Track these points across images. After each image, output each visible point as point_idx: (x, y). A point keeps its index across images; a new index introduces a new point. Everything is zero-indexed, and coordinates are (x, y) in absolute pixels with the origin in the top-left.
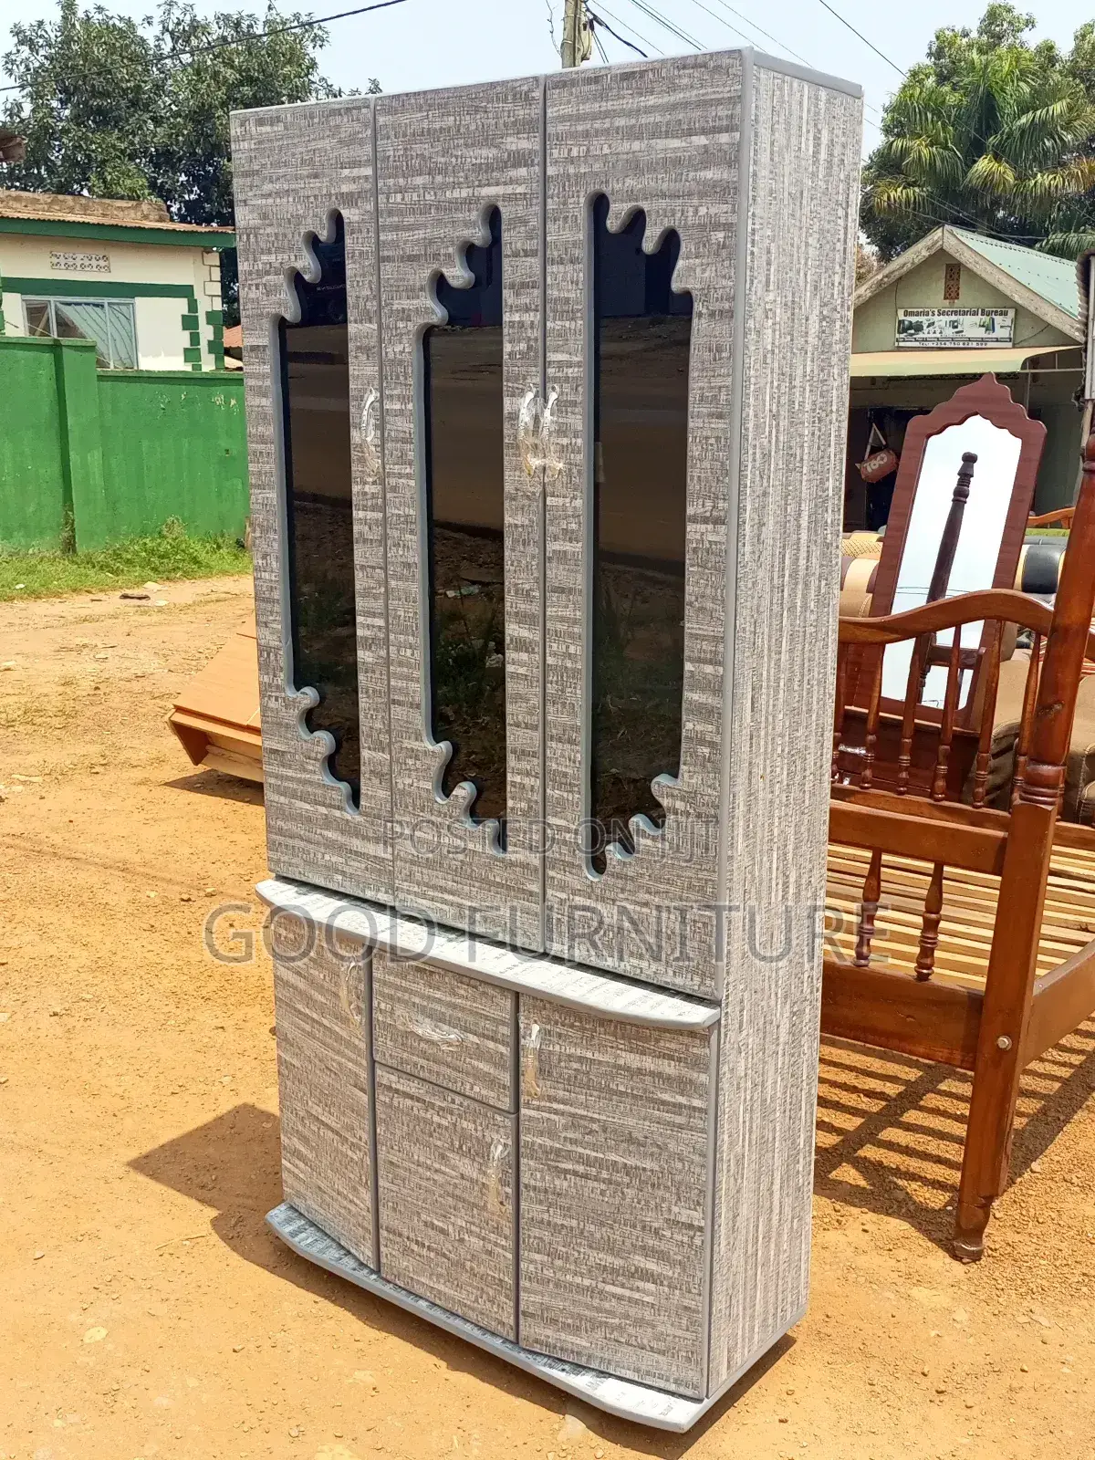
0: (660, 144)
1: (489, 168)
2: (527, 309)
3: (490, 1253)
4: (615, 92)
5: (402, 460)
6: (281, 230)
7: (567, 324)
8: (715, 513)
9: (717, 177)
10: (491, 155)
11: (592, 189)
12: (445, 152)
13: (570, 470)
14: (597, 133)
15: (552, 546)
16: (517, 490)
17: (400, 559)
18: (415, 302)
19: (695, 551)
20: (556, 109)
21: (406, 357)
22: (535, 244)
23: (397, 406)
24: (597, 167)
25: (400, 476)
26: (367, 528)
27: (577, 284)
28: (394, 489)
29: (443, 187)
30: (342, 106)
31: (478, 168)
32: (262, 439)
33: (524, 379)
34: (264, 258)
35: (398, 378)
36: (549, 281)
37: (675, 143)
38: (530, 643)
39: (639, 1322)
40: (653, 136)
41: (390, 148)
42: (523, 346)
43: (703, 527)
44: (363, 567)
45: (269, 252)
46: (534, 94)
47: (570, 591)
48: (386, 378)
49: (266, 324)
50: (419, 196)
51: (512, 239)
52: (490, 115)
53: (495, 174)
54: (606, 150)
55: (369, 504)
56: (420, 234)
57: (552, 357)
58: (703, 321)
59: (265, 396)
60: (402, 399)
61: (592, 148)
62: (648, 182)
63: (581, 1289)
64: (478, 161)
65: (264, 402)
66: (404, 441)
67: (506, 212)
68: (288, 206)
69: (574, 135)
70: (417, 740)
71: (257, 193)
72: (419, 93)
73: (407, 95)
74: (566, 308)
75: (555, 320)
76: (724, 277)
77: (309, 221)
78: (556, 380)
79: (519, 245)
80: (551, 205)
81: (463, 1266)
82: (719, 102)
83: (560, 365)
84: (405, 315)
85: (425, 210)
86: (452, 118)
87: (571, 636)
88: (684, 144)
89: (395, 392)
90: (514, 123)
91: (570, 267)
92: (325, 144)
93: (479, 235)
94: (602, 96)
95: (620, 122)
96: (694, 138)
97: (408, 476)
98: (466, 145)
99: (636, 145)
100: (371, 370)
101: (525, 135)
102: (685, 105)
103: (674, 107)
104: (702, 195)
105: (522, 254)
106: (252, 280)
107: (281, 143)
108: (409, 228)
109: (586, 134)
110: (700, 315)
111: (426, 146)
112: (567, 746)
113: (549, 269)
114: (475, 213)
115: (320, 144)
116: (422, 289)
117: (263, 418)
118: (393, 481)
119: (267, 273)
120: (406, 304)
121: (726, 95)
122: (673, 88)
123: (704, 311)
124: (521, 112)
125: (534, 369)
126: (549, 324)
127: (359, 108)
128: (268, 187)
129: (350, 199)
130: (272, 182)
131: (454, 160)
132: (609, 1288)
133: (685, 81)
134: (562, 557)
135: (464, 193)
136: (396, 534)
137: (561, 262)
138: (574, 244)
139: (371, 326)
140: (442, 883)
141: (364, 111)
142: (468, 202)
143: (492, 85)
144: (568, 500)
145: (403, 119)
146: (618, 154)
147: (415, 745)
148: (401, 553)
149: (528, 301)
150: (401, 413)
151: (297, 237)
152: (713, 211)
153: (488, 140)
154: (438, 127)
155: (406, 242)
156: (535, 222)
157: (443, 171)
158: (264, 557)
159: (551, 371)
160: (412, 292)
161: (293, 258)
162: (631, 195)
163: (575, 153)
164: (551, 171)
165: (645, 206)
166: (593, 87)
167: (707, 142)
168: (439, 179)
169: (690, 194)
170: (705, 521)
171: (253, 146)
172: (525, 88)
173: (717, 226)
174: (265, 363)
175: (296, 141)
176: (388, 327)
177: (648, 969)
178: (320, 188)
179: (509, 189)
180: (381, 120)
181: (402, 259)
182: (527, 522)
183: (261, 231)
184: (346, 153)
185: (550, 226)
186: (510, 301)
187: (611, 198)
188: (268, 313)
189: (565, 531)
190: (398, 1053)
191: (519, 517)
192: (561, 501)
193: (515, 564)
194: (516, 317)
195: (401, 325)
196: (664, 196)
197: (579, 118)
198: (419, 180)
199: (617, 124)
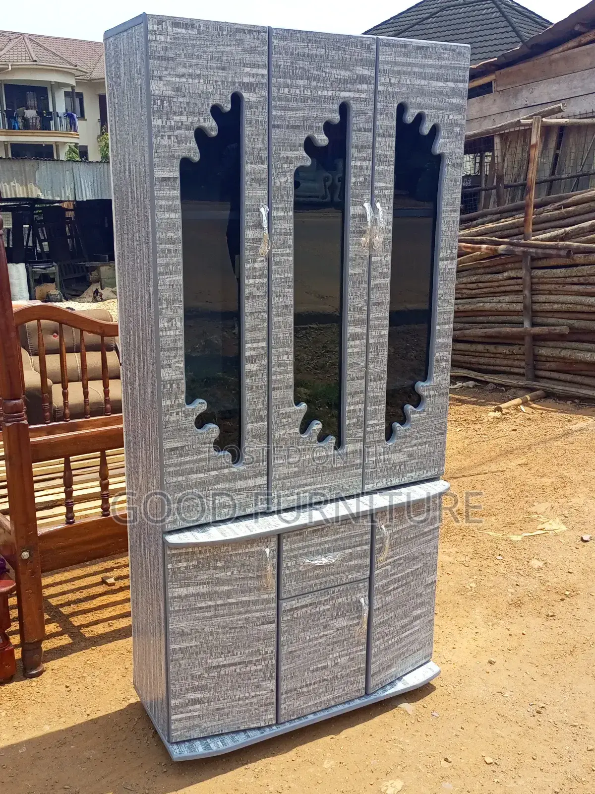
0: (434, 83)
1: (345, 81)
2: (365, 159)
3: (352, 659)
4: (414, 54)
5: (284, 245)
6: (192, 101)
7: (386, 168)
8: (451, 255)
9: (458, 102)
10: (346, 75)
11: (400, 101)
12: (319, 69)
13: (385, 242)
14: (405, 73)
15: (373, 282)
16: (356, 255)
17: (280, 304)
18: (295, 153)
19: (443, 273)
20: (384, 57)
21: (287, 185)
22: (370, 125)
23: (282, 214)
24: (403, 90)
25: (282, 255)
26: (255, 289)
27: (391, 148)
28: (277, 263)
29: (316, 88)
30: (245, 28)
31: (339, 81)
32: (171, 241)
33: (362, 195)
34: (177, 118)
35: (282, 197)
36: (377, 145)
37: (440, 84)
38: (361, 334)
39: (413, 642)
40: (431, 79)
41: (281, 60)
42: (362, 179)
43: (446, 262)
44: (252, 313)
45: (181, 114)
46: (372, 47)
47: (383, 303)
48: (274, 198)
49: (177, 163)
50: (300, 91)
51: (356, 122)
52: (347, 53)
53: (349, 85)
54: (408, 82)
55: (258, 274)
56: (300, 114)
57: (377, 184)
58: (449, 168)
59: (174, 211)
60: (284, 209)
61: (401, 80)
62: (427, 101)
63: (393, 644)
64: (339, 77)
65: (173, 215)
66: (285, 234)
67: (354, 107)
68: (200, 85)
69: (393, 72)
70: (289, 407)
71: (172, 73)
72: (303, 32)
73: (294, 31)
74: (385, 159)
75: (379, 165)
76: (459, 148)
77: (217, 97)
78: (379, 196)
79: (361, 125)
80: (379, 106)
81: (337, 678)
82: (460, 68)
83: (381, 189)
84: (288, 160)
85: (304, 100)
86: (323, 50)
87: (383, 326)
88: (444, 85)
89: (280, 206)
90: (361, 60)
91: (388, 139)
92: (232, 49)
93: (336, 118)
94: (407, 55)
95: (416, 70)
96: (449, 83)
97: (288, 255)
98: (332, 67)
99: (423, 82)
100: (262, 193)
101: (367, 67)
102: (446, 67)
103: (441, 67)
104: (451, 110)
105: (363, 130)
106: (164, 132)
107: (194, 42)
108: (294, 109)
109: (399, 72)
110: (448, 165)
111: (306, 63)
112: (379, 382)
113: (377, 139)
114: (336, 105)
115: (228, 49)
116: (300, 145)
117: (172, 226)
118: (277, 259)
119: (179, 128)
120: (290, 154)
121: (463, 66)
122: (440, 58)
123: (450, 163)
124: (365, 55)
125: (367, 191)
126: (376, 168)
127: (259, 32)
128: (181, 70)
129: (250, 87)
130: (186, 67)
131: (324, 74)
132: (404, 635)
133: (446, 56)
134: (379, 287)
135: (330, 94)
136: (278, 290)
137: (384, 136)
138: (391, 127)
139: (262, 166)
140: (304, 482)
141: (262, 34)
142: (332, 98)
143: (349, 37)
144: (383, 257)
145: (292, 45)
146: (414, 85)
147: (288, 410)
148: (281, 300)
149: (365, 155)
150: (284, 218)
151: (205, 106)
152: (455, 118)
153: (345, 67)
154: (314, 54)
155: (290, 117)
156: (370, 114)
157: (317, 78)
158: (170, 320)
159: (376, 192)
160: (293, 147)
161: (202, 120)
162: (419, 106)
163: (393, 81)
164: (380, 88)
165: (426, 112)
166: (403, 50)
167: (454, 86)
168: (314, 83)
169: (446, 109)
170: (447, 259)
171: (169, 40)
172: (368, 42)
173: (457, 125)
174: (175, 189)
175: (208, 43)
176: (276, 167)
177: (414, 476)
178: (226, 78)
179: (357, 95)
180: (275, 42)
181: (288, 127)
182: (361, 272)
183: (175, 100)
184: (248, 58)
185: (379, 117)
186: (355, 155)
187: (410, 106)
188: (179, 156)
189: (381, 273)
190: (300, 585)
191: (357, 269)
192: (378, 258)
193: (354, 294)
194: (359, 164)
195: (285, 166)
196: (434, 108)
197: (395, 63)
198: (301, 82)
199: (414, 70)
